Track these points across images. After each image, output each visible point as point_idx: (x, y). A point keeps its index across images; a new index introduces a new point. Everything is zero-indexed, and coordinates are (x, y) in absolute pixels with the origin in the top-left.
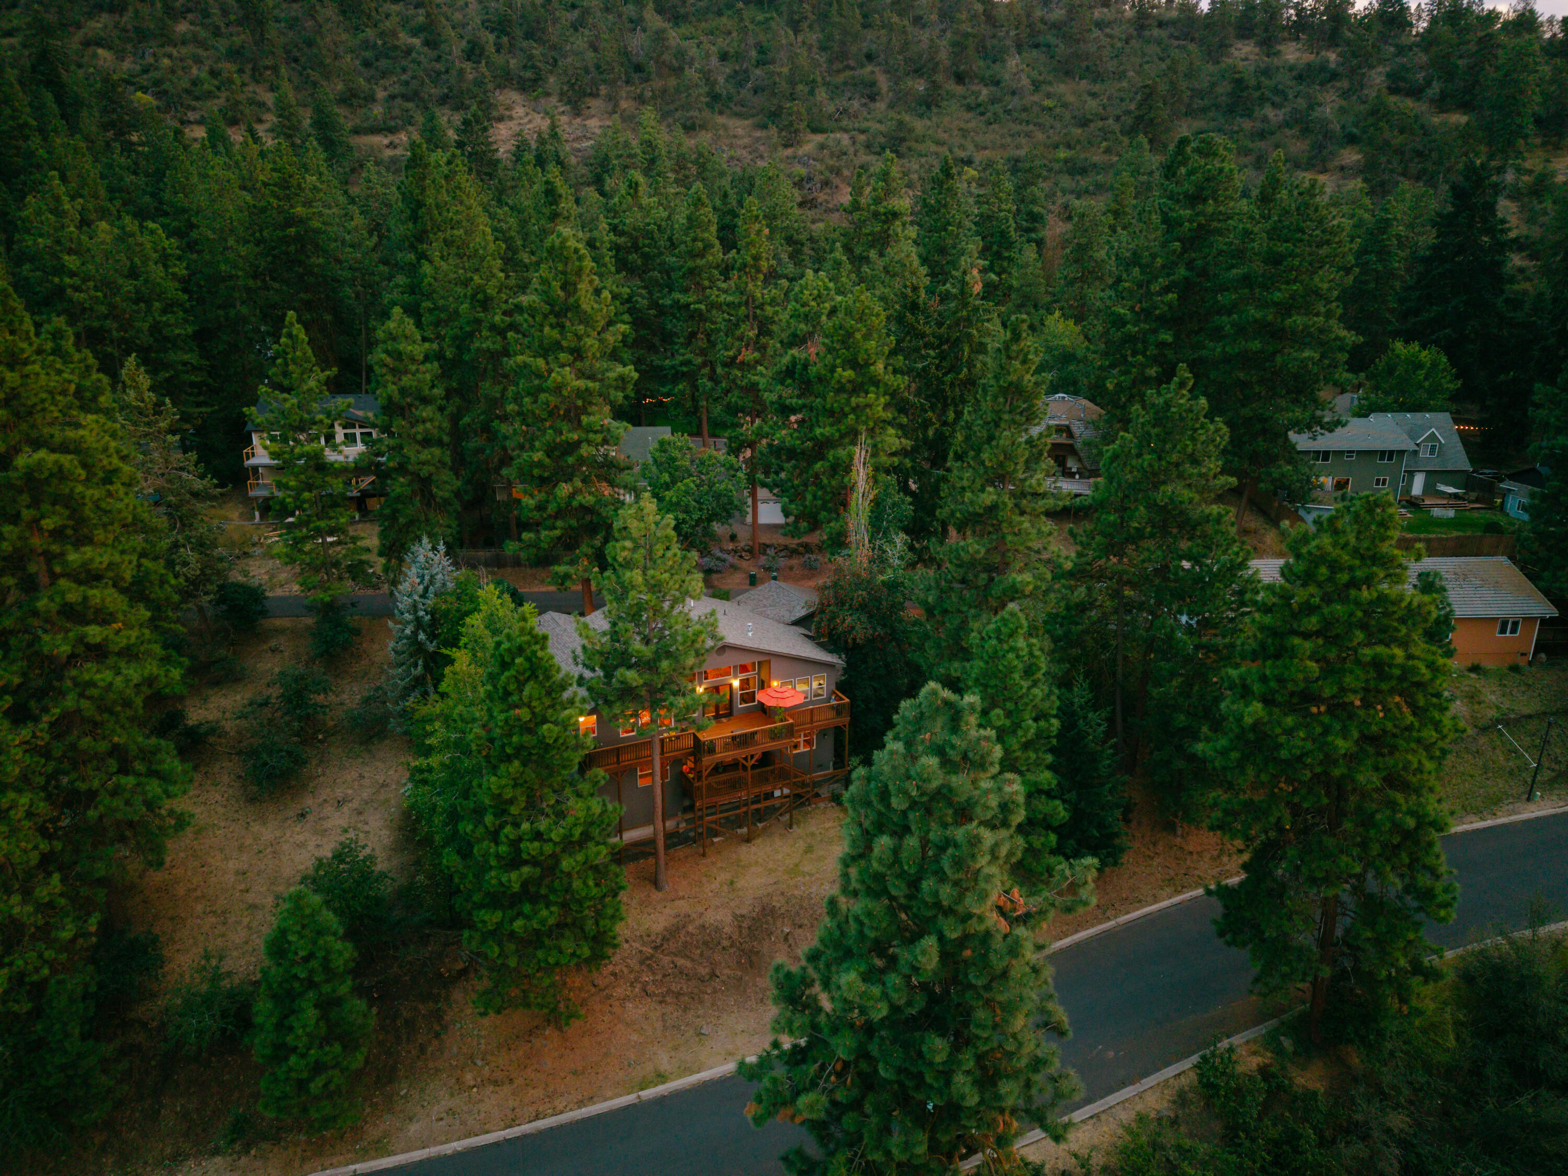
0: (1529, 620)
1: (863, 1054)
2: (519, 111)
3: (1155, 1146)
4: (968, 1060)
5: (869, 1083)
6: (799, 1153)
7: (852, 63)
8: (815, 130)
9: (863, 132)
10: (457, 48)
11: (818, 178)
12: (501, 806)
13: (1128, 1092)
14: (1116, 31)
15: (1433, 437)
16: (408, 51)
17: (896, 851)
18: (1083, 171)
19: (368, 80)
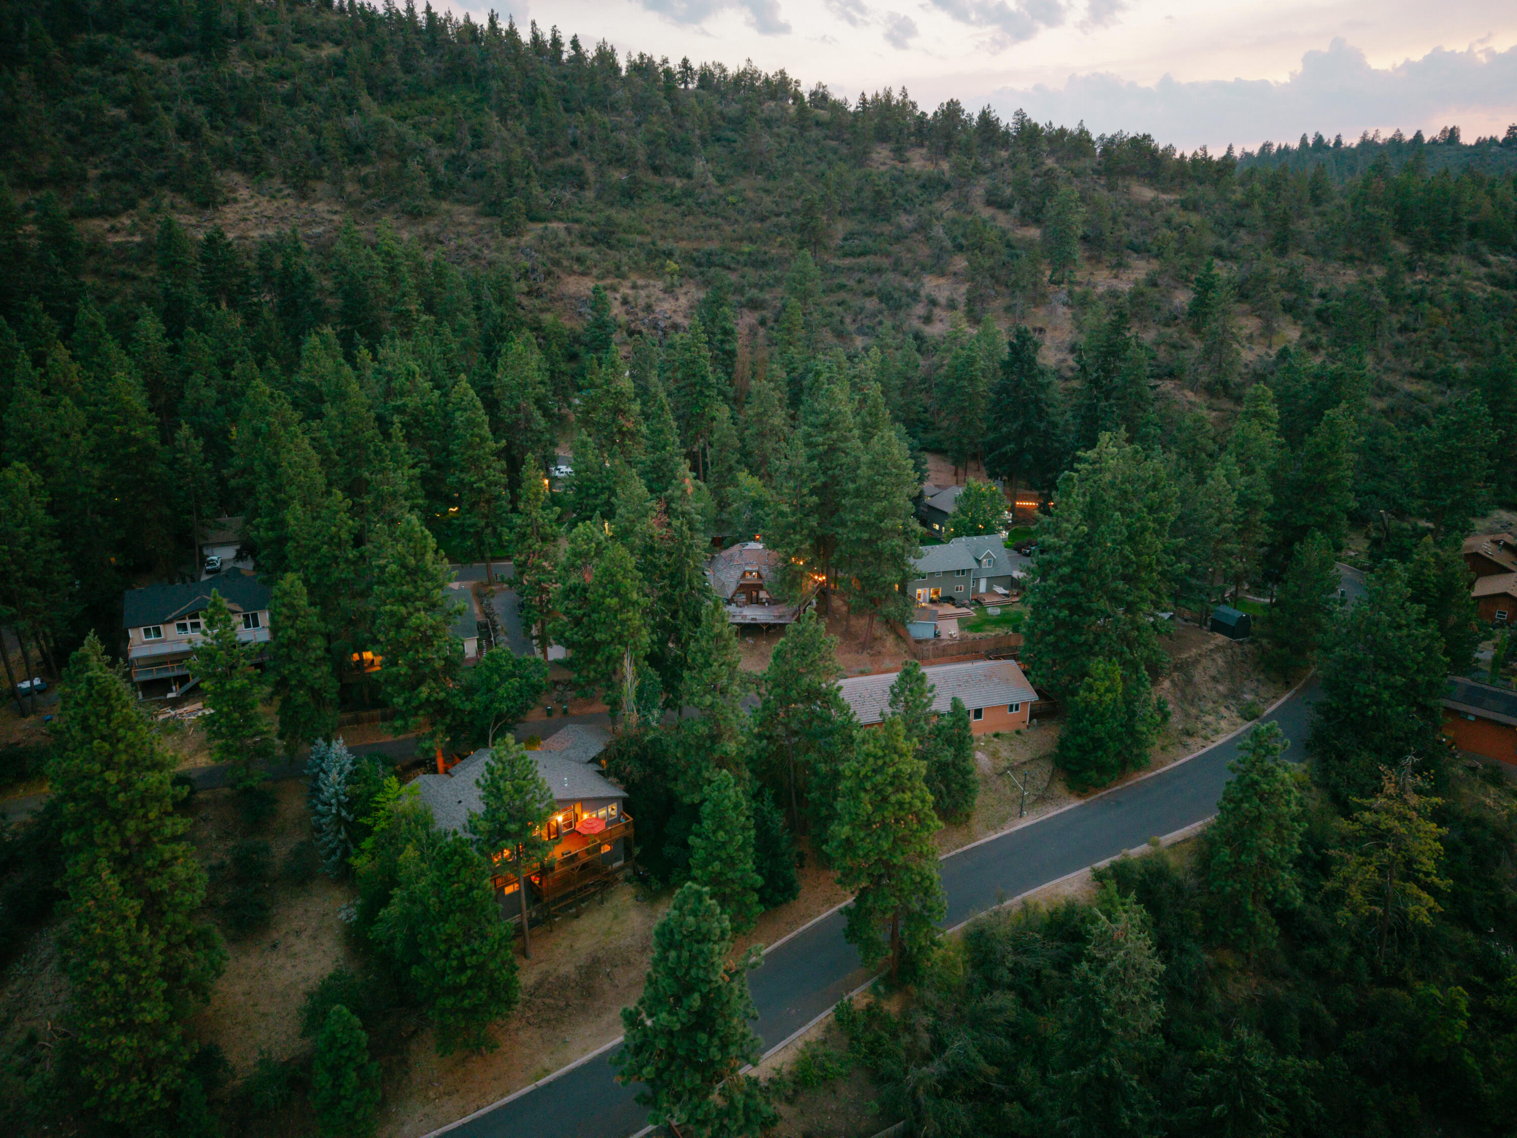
0: (1025, 703)
1: (670, 1045)
2: (243, 193)
3: (813, 1057)
4: (716, 1041)
5: (672, 1057)
6: (643, 1095)
7: (559, 150)
8: (534, 219)
9: (577, 221)
10: (169, 122)
11: (541, 269)
12: (450, 938)
13: (802, 1030)
14: (782, 130)
15: (989, 555)
16: (116, 125)
17: (679, 957)
18: (764, 264)
19: (76, 158)
